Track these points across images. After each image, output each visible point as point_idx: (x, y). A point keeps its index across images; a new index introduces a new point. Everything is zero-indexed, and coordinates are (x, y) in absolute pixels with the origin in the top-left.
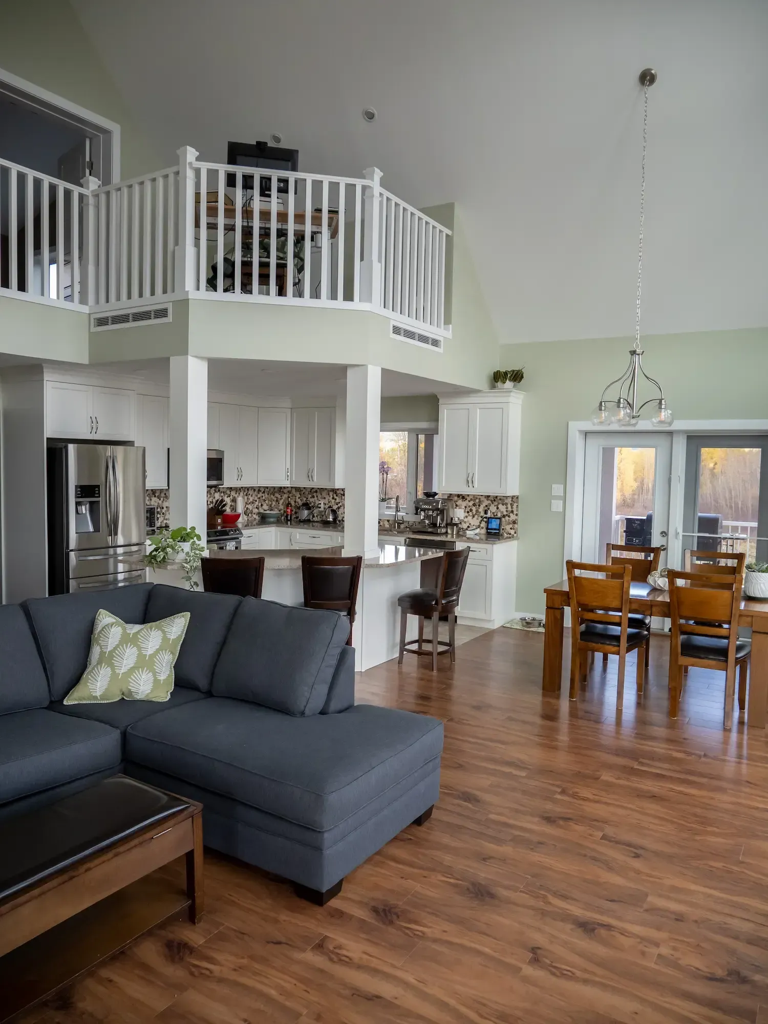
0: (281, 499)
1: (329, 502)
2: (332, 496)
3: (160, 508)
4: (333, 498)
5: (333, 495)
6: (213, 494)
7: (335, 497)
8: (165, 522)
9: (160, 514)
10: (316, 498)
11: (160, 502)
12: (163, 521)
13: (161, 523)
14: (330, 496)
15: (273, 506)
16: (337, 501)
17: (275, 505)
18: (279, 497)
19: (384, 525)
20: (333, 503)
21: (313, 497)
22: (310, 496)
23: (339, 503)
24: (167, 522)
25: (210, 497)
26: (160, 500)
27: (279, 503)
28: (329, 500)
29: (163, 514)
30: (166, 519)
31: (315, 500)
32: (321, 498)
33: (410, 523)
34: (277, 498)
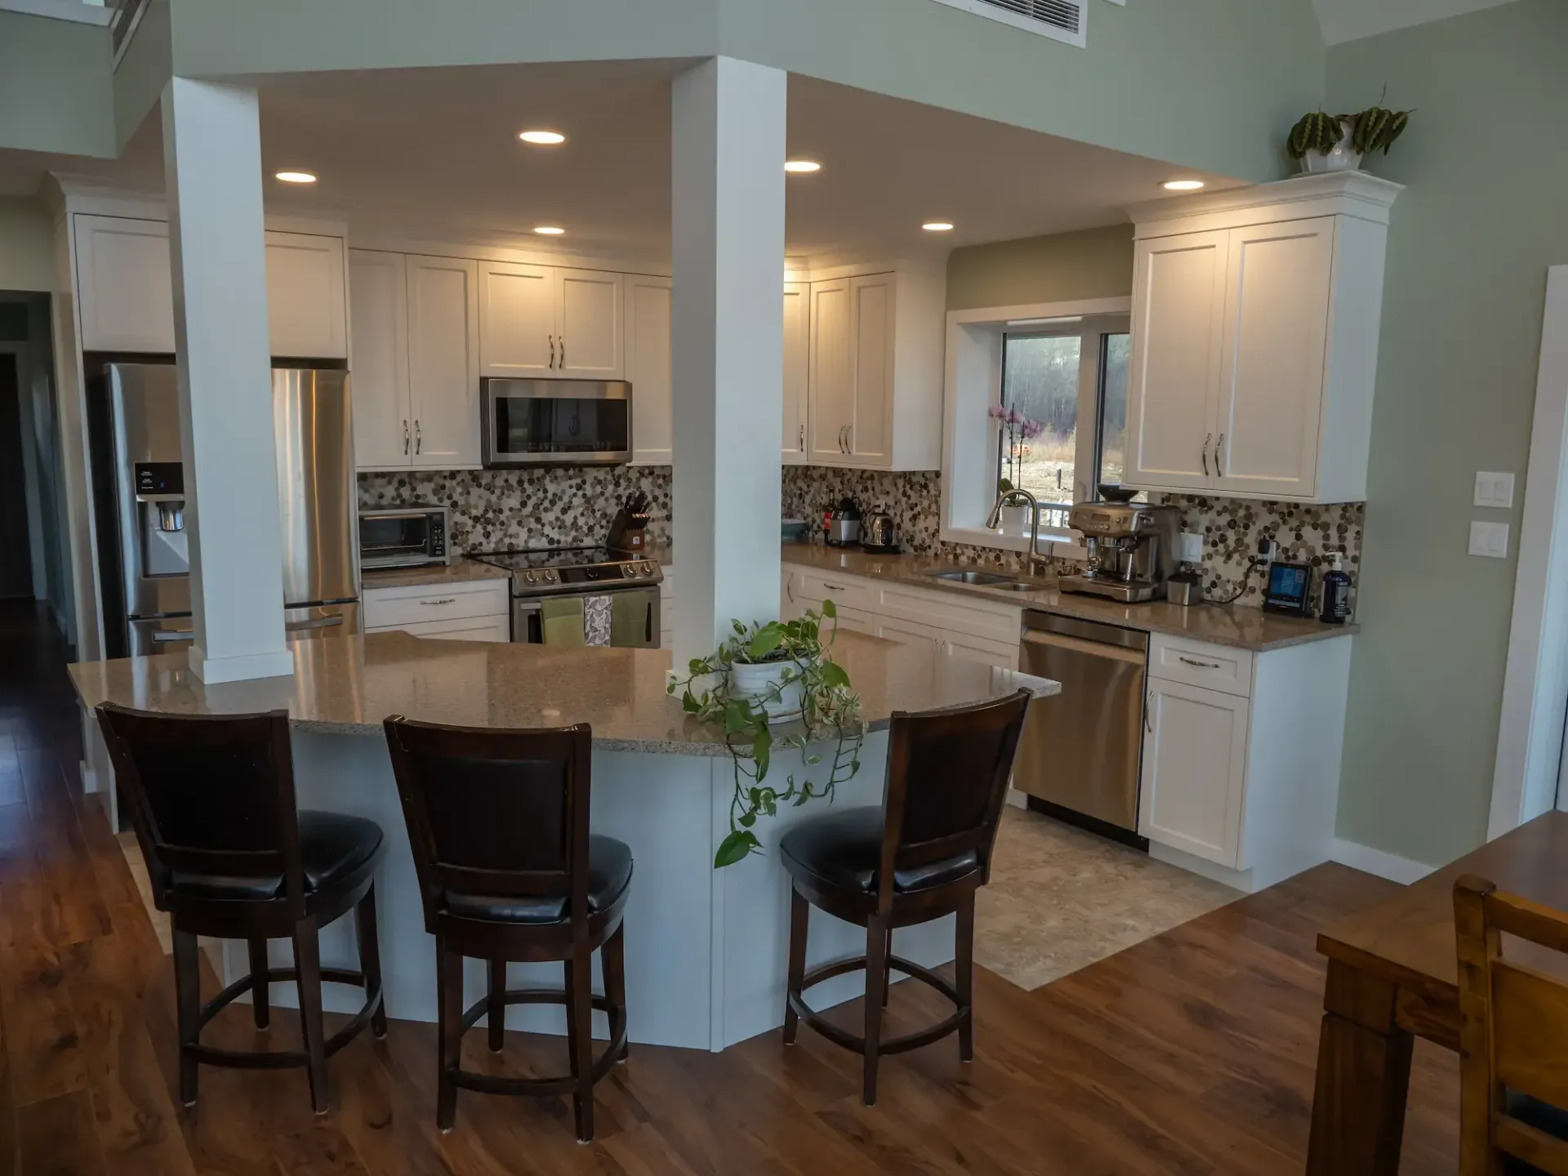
0: (807, 493)
1: (896, 503)
2: (901, 490)
3: (494, 511)
4: (904, 494)
5: (904, 487)
6: (634, 480)
7: (909, 492)
8: (507, 541)
9: (494, 525)
10: (871, 492)
11: (494, 498)
12: (501, 540)
13: (497, 543)
14: (898, 489)
15: (793, 507)
16: (913, 501)
17: (797, 506)
18: (805, 487)
19: (1008, 563)
20: (904, 506)
21: (866, 489)
22: (860, 487)
23: (916, 505)
24: (514, 541)
25: (628, 487)
26: (493, 493)
27: (804, 502)
28: (895, 496)
29: (502, 524)
30: (511, 536)
31: (869, 498)
32: (882, 493)
33: (1067, 563)
34: (801, 489)
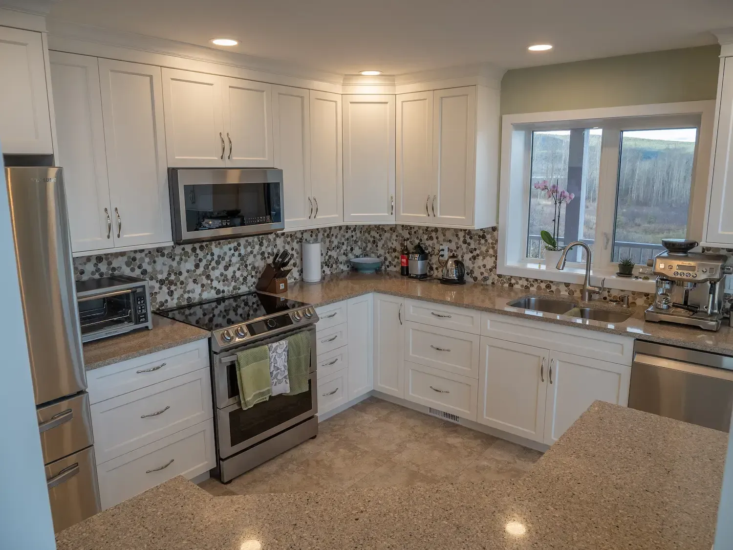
0: (379, 240)
1: (458, 248)
2: (462, 239)
3: (175, 274)
4: (465, 242)
5: (464, 236)
6: (272, 240)
7: (469, 240)
8: (186, 296)
9: (176, 285)
10: (435, 241)
11: (175, 264)
12: (182, 296)
13: (178, 299)
14: (459, 239)
15: (368, 249)
16: (472, 246)
17: (371, 249)
18: (377, 236)
19: (558, 291)
20: (465, 250)
21: (431, 238)
22: (426, 237)
23: (475, 249)
24: (191, 295)
25: (268, 245)
26: (174, 260)
27: (377, 246)
28: (457, 243)
29: (182, 283)
30: (189, 292)
31: (433, 244)
32: (444, 240)
33: (612, 292)
34: (374, 237)
